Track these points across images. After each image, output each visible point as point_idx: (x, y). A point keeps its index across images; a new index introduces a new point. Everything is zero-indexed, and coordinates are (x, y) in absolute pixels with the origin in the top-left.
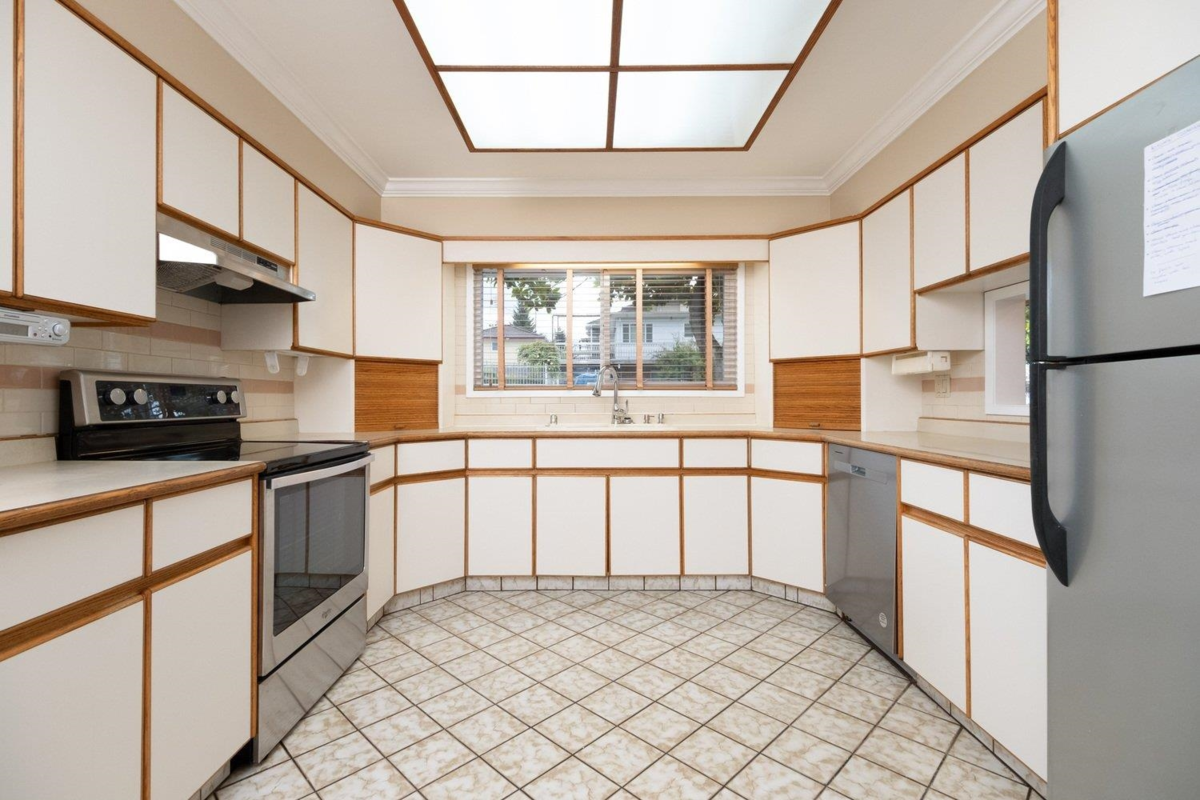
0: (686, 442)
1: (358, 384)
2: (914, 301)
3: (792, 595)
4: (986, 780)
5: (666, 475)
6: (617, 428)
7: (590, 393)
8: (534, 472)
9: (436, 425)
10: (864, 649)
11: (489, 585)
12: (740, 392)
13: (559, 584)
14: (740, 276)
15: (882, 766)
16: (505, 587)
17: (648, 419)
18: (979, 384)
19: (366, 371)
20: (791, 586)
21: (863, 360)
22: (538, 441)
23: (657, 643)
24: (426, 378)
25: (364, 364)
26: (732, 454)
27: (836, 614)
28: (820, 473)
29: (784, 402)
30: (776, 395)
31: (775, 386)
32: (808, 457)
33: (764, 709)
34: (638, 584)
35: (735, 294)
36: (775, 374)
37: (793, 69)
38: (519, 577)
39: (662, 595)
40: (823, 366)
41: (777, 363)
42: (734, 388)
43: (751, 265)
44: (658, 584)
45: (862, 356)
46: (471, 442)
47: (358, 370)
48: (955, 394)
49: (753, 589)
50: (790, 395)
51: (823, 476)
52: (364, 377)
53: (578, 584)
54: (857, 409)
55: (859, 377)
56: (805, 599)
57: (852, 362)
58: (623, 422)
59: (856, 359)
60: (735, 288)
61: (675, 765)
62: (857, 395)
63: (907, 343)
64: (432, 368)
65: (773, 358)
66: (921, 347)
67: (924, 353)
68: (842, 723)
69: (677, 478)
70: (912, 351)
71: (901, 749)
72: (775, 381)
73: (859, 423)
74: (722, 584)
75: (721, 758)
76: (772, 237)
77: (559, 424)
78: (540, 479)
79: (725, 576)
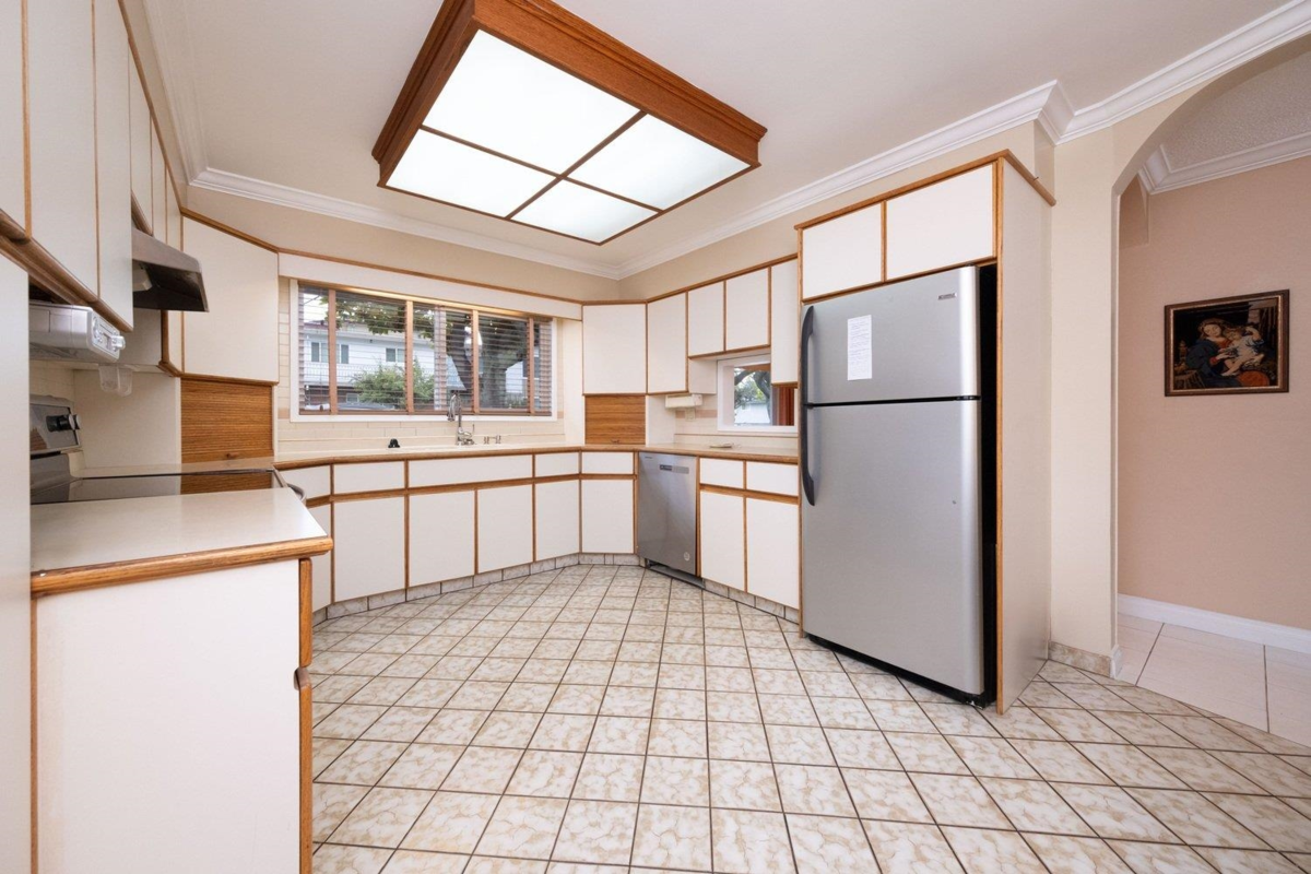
0: (537, 456)
1: (185, 407)
2: (687, 362)
3: (609, 560)
4: (760, 619)
5: (522, 484)
6: (461, 449)
7: (445, 418)
8: (407, 491)
9: (270, 452)
10: (669, 580)
11: (352, 608)
12: (554, 418)
13: (428, 592)
14: (554, 325)
15: (719, 628)
16: (372, 606)
17: (487, 440)
18: (713, 414)
19: (194, 391)
20: (608, 554)
21: (647, 397)
22: (411, 463)
23: (548, 609)
24: (258, 401)
25: (192, 382)
26: (568, 464)
27: (639, 566)
28: (631, 472)
29: (593, 425)
30: (587, 420)
31: (586, 413)
32: (624, 462)
33: (646, 623)
34: (498, 577)
35: (549, 341)
36: (586, 405)
37: (661, 212)
38: (387, 593)
39: (520, 581)
40: (621, 400)
41: (588, 397)
42: (549, 414)
43: (561, 321)
44: (513, 574)
45: (647, 394)
46: (336, 467)
47: (184, 390)
48: (698, 420)
49: (582, 562)
50: (596, 420)
51: (634, 474)
52: (191, 398)
53: (446, 588)
54: (643, 430)
55: (644, 408)
56: (618, 560)
57: (639, 397)
58: (466, 443)
59: (641, 396)
60: (550, 335)
61: (626, 665)
62: (643, 420)
63: (684, 389)
64: (267, 391)
65: (586, 392)
66: (691, 391)
67: (691, 395)
68: (687, 616)
69: (530, 486)
70: (686, 393)
71: (721, 619)
72: (586, 409)
73: (644, 438)
74: (559, 564)
75: (647, 652)
76: (584, 303)
77: (402, 447)
78: (412, 498)
79: (561, 557)
